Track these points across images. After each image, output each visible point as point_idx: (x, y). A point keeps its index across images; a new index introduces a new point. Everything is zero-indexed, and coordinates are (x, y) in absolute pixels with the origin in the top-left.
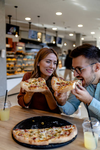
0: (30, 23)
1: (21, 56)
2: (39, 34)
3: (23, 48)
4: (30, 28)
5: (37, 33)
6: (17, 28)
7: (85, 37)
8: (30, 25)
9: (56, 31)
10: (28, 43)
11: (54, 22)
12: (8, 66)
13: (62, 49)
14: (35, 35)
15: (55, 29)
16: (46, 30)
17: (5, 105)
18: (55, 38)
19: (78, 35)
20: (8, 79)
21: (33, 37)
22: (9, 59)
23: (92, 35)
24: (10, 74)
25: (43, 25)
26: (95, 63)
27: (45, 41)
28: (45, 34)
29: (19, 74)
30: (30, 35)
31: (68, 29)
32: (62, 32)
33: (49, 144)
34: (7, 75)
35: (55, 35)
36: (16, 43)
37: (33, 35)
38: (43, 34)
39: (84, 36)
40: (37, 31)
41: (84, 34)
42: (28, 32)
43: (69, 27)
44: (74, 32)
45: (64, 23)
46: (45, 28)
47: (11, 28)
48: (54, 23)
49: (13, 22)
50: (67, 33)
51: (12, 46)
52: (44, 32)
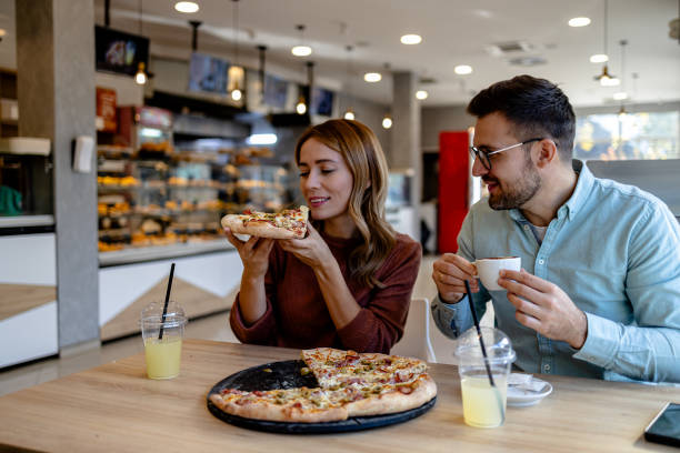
0: (196, 24)
1: (160, 166)
2: (235, 73)
3: (164, 135)
4: (195, 46)
5: (225, 69)
6: (141, 45)
7: (431, 87)
8: (195, 34)
9: (310, 59)
10: (186, 111)
11: (300, 23)
12: (104, 210)
14: (220, 79)
15: (302, 51)
16: (263, 58)
17: (164, 318)
18: (305, 93)
19: (402, 80)
20: (103, 266)
21: (212, 85)
22: (108, 181)
23: (461, 80)
24: (113, 246)
25: (252, 34)
26: (540, 140)
27: (263, 102)
28: (261, 73)
29: (152, 245)
30: (198, 79)
31: (358, 55)
32: (335, 67)
33: (350, 418)
34: (100, 250)
35: (304, 80)
36: (133, 110)
37: (210, 78)
38: (250, 75)
39: (427, 81)
40: (226, 58)
41: (428, 75)
42: (185, 62)
43: (363, 44)
44: (387, 66)
45: (343, 26)
46: (262, 48)
47: (114, 46)
48: (301, 28)
49: (121, 18)
50: (355, 70)
51: (112, 126)
52: (256, 64)
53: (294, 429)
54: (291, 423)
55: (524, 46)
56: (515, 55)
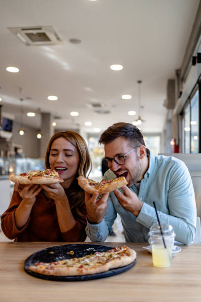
7: (58, 121)
13: (11, 142)
19: (46, 117)
23: (73, 118)
26: (139, 146)
31: (25, 103)
32: (12, 108)
39: (57, 118)
41: (58, 115)
43: (28, 98)
44: (39, 109)
45: (21, 89)
50: (23, 110)
53: (85, 278)
54: (83, 275)
55: (103, 105)
56: (98, 109)
